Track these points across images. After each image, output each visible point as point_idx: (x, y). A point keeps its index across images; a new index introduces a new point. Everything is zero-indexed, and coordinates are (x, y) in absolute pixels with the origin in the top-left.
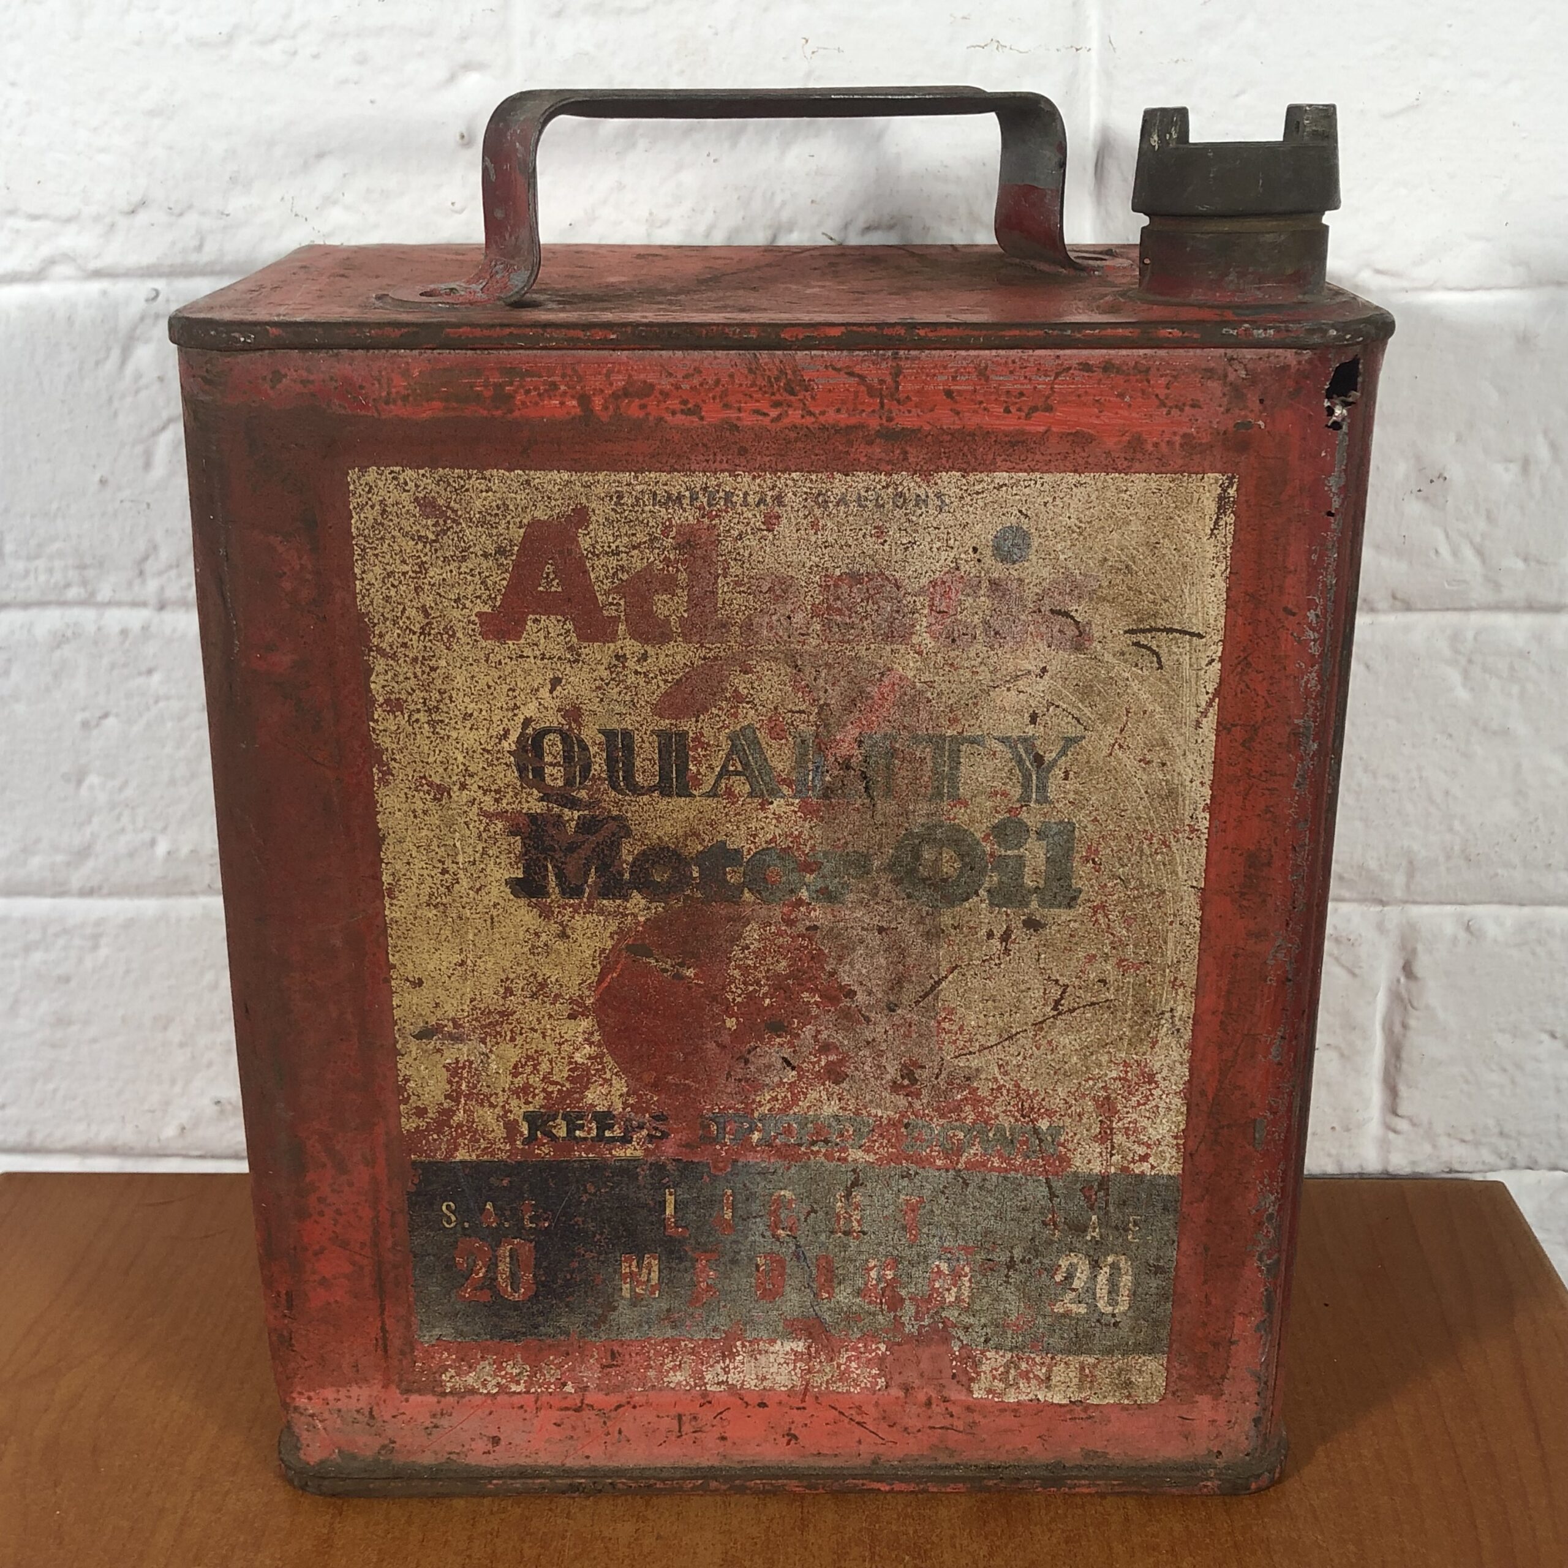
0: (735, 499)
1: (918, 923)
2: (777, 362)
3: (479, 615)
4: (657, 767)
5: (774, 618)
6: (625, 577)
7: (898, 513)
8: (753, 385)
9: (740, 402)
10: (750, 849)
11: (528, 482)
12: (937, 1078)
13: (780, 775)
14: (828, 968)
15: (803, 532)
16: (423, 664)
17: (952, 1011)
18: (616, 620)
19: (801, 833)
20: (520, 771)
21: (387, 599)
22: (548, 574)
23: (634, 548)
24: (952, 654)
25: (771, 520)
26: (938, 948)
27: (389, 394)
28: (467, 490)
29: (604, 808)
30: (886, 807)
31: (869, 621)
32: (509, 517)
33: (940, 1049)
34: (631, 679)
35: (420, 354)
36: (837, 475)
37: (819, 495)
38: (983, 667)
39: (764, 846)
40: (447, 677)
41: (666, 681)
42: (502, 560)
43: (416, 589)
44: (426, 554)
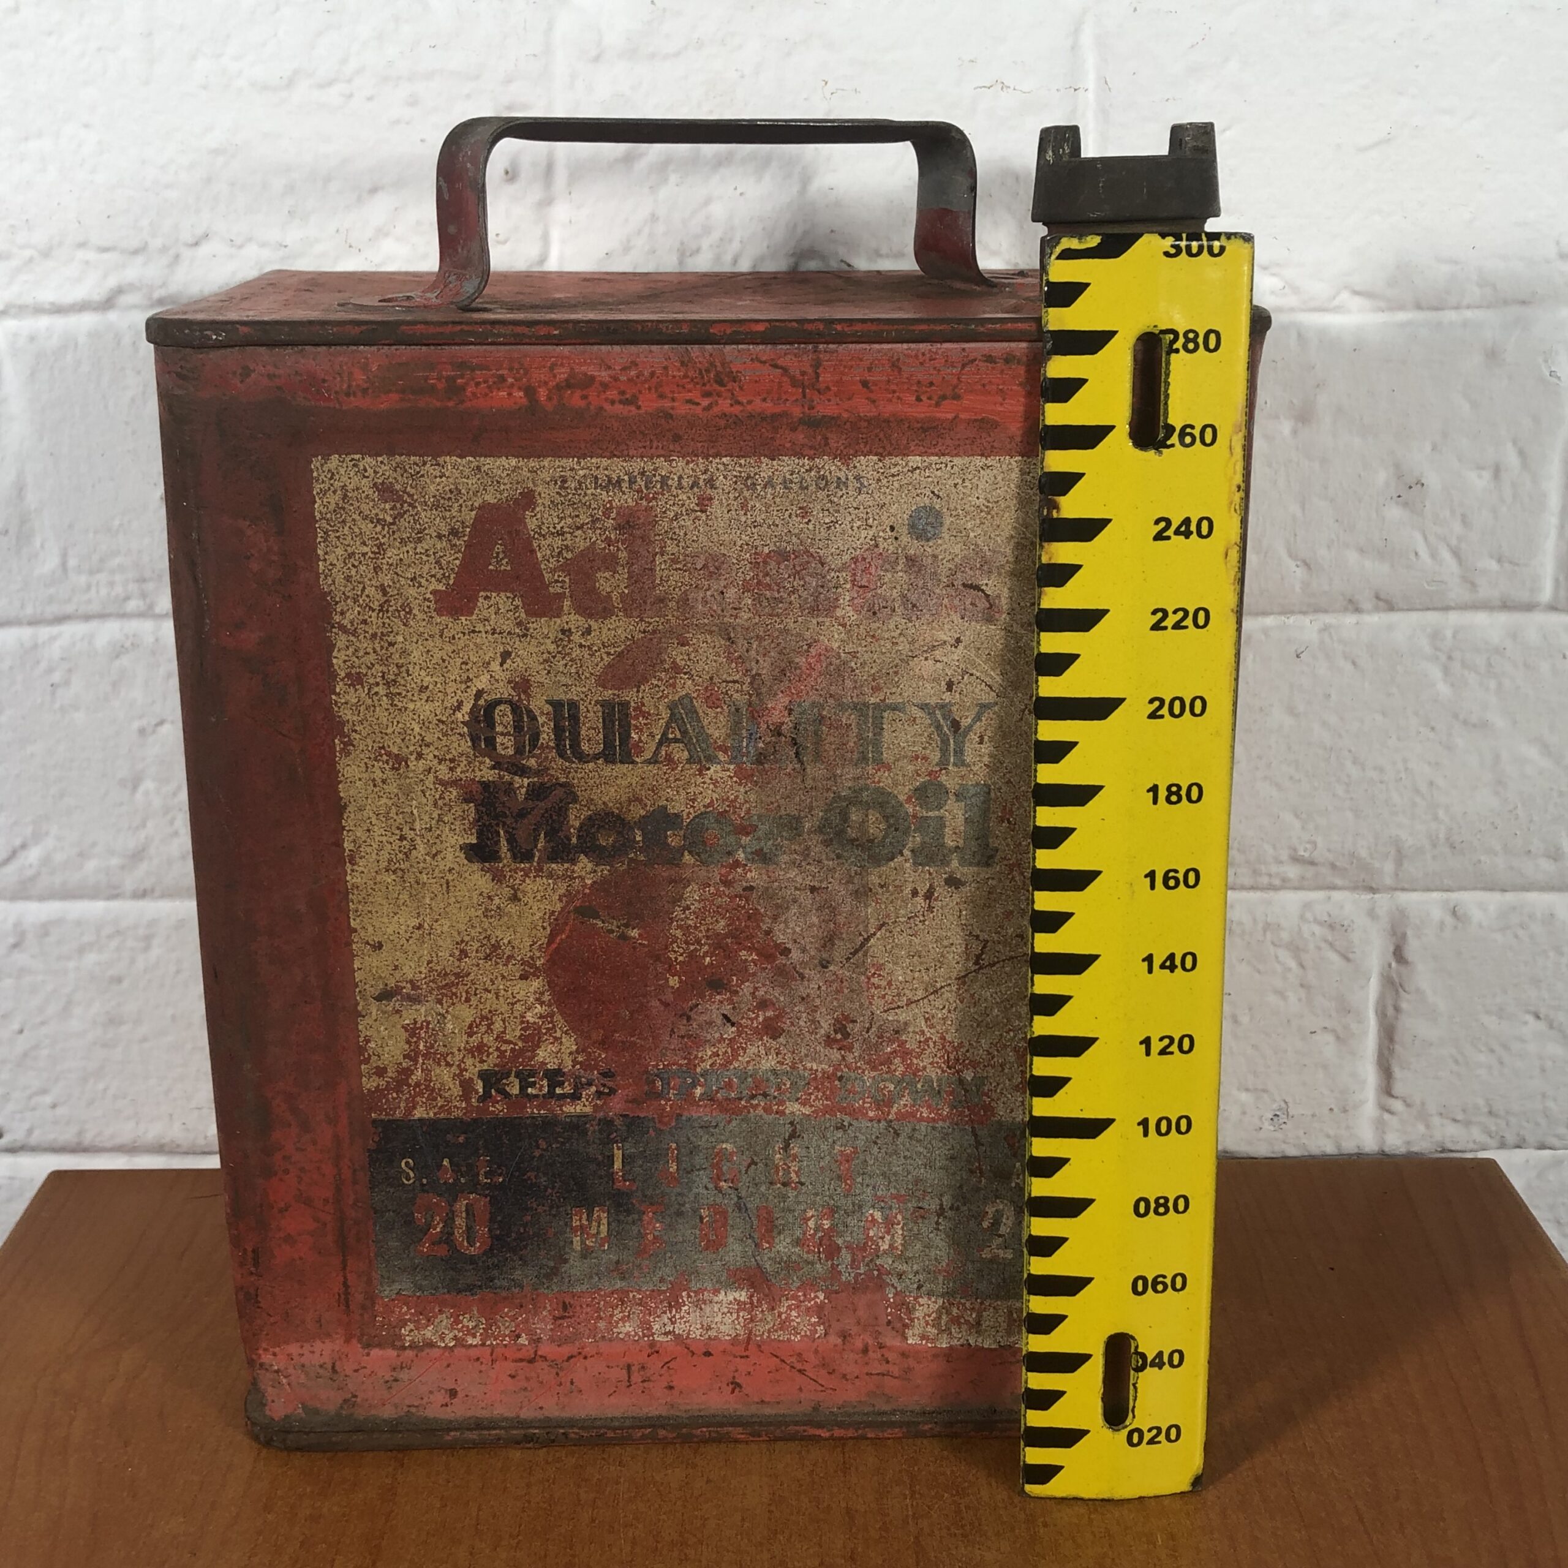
0: (670, 482)
1: (848, 882)
2: (707, 355)
3: (434, 592)
4: (601, 736)
5: (709, 593)
6: (569, 556)
7: (821, 494)
8: (686, 376)
9: (673, 392)
10: (689, 813)
11: (478, 468)
12: (867, 1032)
13: (716, 742)
14: (764, 927)
15: (733, 513)
16: (381, 639)
17: (880, 967)
18: (561, 597)
19: (737, 797)
20: (472, 740)
21: (348, 578)
22: (498, 553)
23: (578, 528)
24: (874, 626)
25: (704, 503)
26: (866, 906)
27: (349, 386)
28: (423, 476)
29: (553, 776)
30: (816, 771)
31: (796, 596)
32: (461, 501)
33: (871, 1003)
34: (576, 653)
35: (379, 350)
36: (764, 460)
37: (747, 478)
38: (902, 639)
39: (703, 809)
40: (404, 652)
41: (609, 654)
42: (455, 541)
43: (375, 568)
44: (384, 536)
